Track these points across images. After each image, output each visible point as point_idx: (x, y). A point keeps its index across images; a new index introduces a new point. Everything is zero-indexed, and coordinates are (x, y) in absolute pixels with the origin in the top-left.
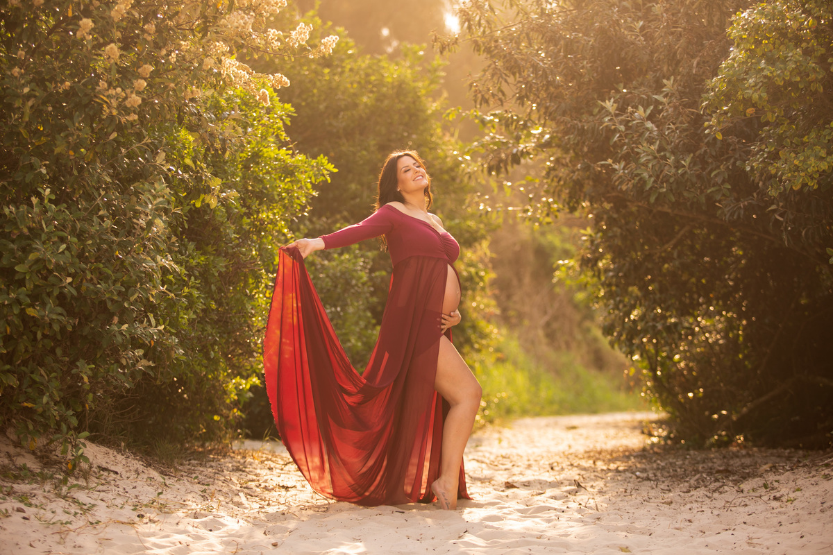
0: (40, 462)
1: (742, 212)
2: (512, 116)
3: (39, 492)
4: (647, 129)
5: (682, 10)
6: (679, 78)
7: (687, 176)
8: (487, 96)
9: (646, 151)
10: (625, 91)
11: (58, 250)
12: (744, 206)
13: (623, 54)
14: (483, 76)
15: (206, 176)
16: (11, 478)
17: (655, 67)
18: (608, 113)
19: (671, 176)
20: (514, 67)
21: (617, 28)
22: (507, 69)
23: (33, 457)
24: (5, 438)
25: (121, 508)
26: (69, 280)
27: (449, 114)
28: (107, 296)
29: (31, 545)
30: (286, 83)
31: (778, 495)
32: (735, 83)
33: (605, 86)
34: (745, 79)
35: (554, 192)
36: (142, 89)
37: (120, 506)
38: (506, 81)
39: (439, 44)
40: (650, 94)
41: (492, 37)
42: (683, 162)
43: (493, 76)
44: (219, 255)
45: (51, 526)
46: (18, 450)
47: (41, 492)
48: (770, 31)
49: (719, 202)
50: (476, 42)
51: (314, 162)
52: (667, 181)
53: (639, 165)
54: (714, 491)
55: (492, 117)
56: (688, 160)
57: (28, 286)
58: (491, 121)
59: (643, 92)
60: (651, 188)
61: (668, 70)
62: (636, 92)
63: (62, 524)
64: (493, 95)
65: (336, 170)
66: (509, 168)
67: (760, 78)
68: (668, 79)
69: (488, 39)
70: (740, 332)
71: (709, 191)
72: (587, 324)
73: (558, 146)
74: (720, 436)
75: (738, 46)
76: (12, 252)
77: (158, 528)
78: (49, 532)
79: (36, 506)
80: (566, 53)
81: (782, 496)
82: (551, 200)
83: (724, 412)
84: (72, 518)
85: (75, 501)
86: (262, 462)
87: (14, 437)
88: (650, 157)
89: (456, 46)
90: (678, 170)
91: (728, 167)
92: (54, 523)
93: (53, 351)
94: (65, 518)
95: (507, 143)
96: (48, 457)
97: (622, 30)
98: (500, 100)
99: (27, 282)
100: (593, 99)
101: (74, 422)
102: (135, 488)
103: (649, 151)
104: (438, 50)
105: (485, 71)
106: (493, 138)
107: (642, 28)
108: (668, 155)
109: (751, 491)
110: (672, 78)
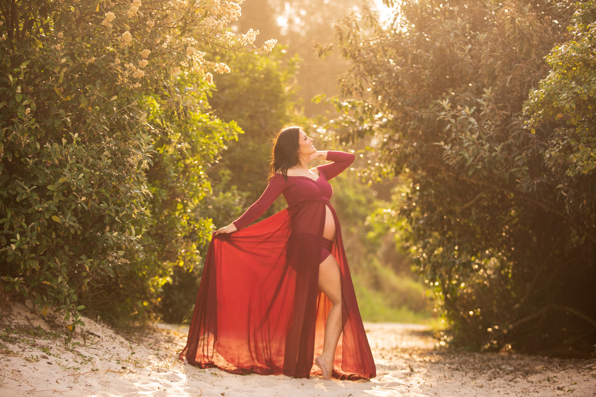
0: (48, 325)
1: (535, 187)
2: (368, 105)
3: (54, 346)
4: (470, 123)
5: (500, 40)
6: (496, 88)
7: (497, 158)
8: (351, 90)
9: (469, 138)
10: (453, 94)
11: (78, 177)
12: (537, 183)
13: (454, 68)
14: (349, 75)
15: (171, 132)
16: (32, 335)
17: (476, 78)
18: (443, 109)
19: (485, 158)
20: (372, 70)
21: (452, 48)
22: (367, 71)
23: (43, 321)
24: (24, 307)
25: (109, 361)
26: (84, 199)
27: (316, 99)
28: (107, 212)
29: (57, 382)
30: (228, 70)
31: (561, 386)
32: (551, 96)
33: (438, 89)
34: (560, 94)
35: (385, 160)
36: (145, 66)
37: (108, 360)
38: (366, 80)
39: (318, 49)
40: (472, 97)
41: (357, 47)
42: (496, 148)
43: (356, 76)
44: (162, 187)
45: (67, 370)
46: (33, 315)
47: (56, 346)
48: (578, 61)
49: (519, 179)
50: (345, 50)
51: (227, 126)
52: (483, 161)
53: (462, 148)
54: (510, 381)
55: (347, 104)
56: (500, 147)
57: (54, 201)
58: (346, 106)
59: (467, 96)
60: (470, 165)
61: (488, 81)
62: (463, 95)
63: (74, 369)
64: (356, 89)
65: (243, 132)
66: (355, 140)
67: (571, 93)
68: (488, 88)
69: (353, 48)
70: (510, 271)
71: (512, 170)
72: (370, 256)
73: (392, 127)
74: (492, 344)
75: (555, 70)
76: (46, 175)
77: (137, 377)
78: (66, 374)
79: (54, 355)
80: (413, 63)
81: (563, 387)
82: (382, 165)
83: (497, 327)
84: (80, 366)
85: (79, 354)
86: (181, 338)
87: (30, 306)
88: (471, 143)
89: (330, 52)
90: (491, 153)
91: (527, 155)
92: (69, 368)
93: (62, 248)
94: (76, 365)
95: (356, 122)
96: (54, 322)
97: (456, 50)
98: (361, 93)
99: (54, 198)
100: (429, 97)
101: (75, 298)
102: (114, 348)
103: (471, 138)
104: (317, 54)
105: (350, 71)
106: (345, 118)
107: (470, 50)
108: (484, 142)
109: (538, 383)
110: (491, 88)
